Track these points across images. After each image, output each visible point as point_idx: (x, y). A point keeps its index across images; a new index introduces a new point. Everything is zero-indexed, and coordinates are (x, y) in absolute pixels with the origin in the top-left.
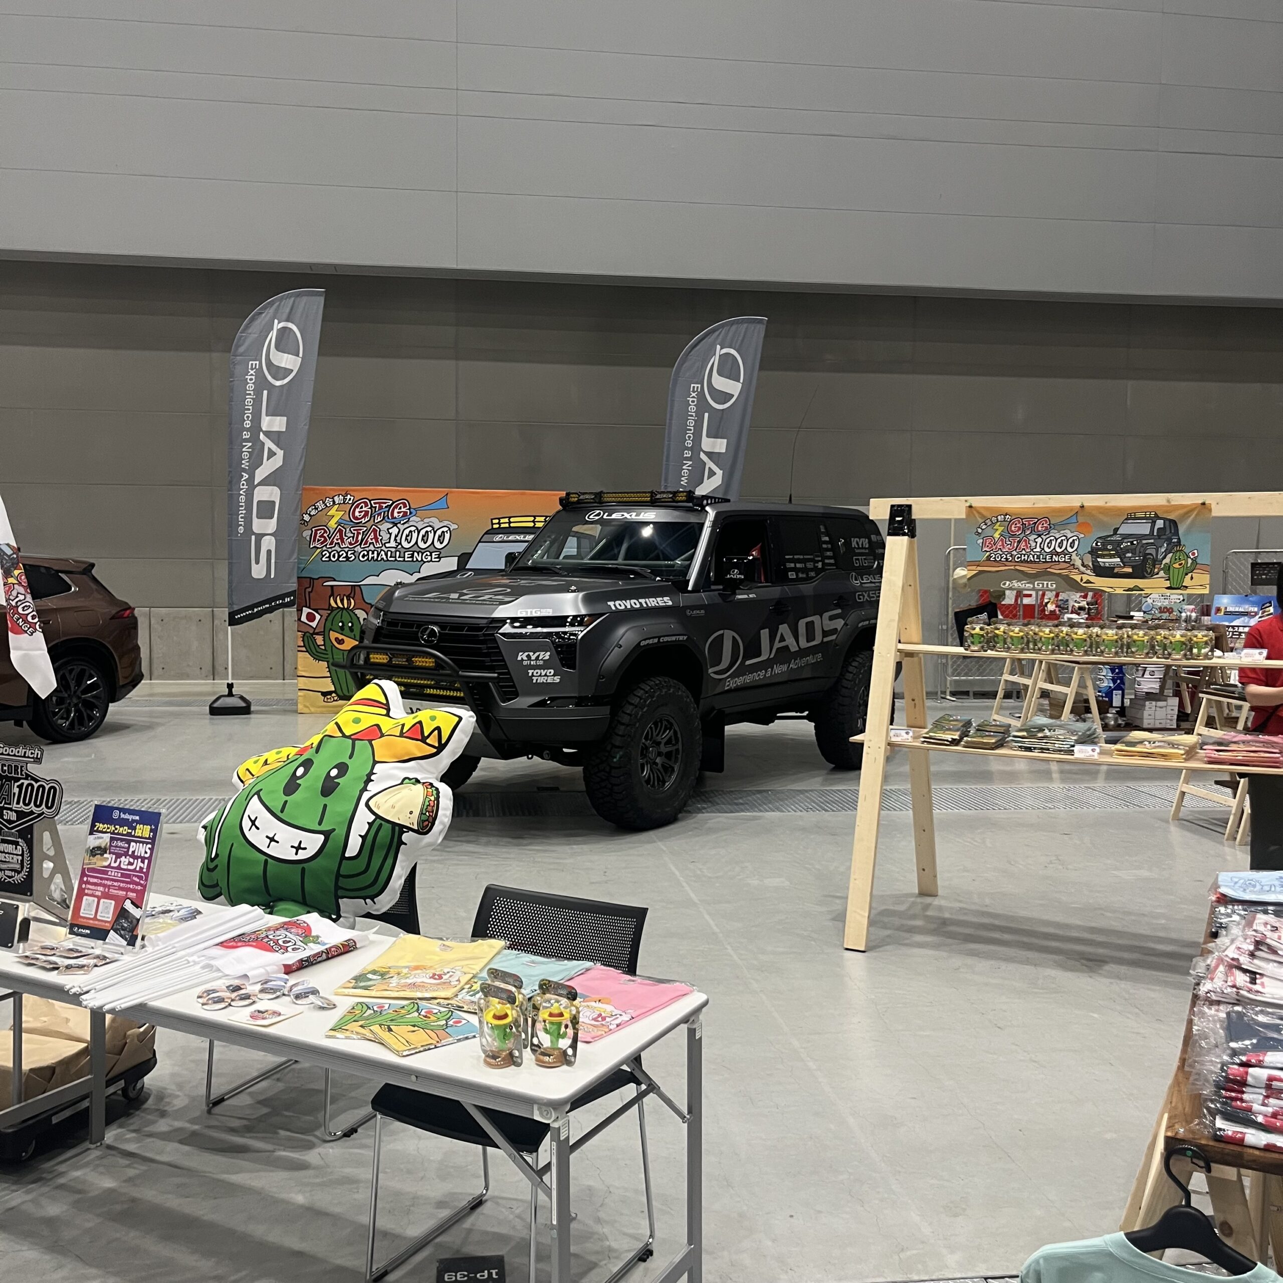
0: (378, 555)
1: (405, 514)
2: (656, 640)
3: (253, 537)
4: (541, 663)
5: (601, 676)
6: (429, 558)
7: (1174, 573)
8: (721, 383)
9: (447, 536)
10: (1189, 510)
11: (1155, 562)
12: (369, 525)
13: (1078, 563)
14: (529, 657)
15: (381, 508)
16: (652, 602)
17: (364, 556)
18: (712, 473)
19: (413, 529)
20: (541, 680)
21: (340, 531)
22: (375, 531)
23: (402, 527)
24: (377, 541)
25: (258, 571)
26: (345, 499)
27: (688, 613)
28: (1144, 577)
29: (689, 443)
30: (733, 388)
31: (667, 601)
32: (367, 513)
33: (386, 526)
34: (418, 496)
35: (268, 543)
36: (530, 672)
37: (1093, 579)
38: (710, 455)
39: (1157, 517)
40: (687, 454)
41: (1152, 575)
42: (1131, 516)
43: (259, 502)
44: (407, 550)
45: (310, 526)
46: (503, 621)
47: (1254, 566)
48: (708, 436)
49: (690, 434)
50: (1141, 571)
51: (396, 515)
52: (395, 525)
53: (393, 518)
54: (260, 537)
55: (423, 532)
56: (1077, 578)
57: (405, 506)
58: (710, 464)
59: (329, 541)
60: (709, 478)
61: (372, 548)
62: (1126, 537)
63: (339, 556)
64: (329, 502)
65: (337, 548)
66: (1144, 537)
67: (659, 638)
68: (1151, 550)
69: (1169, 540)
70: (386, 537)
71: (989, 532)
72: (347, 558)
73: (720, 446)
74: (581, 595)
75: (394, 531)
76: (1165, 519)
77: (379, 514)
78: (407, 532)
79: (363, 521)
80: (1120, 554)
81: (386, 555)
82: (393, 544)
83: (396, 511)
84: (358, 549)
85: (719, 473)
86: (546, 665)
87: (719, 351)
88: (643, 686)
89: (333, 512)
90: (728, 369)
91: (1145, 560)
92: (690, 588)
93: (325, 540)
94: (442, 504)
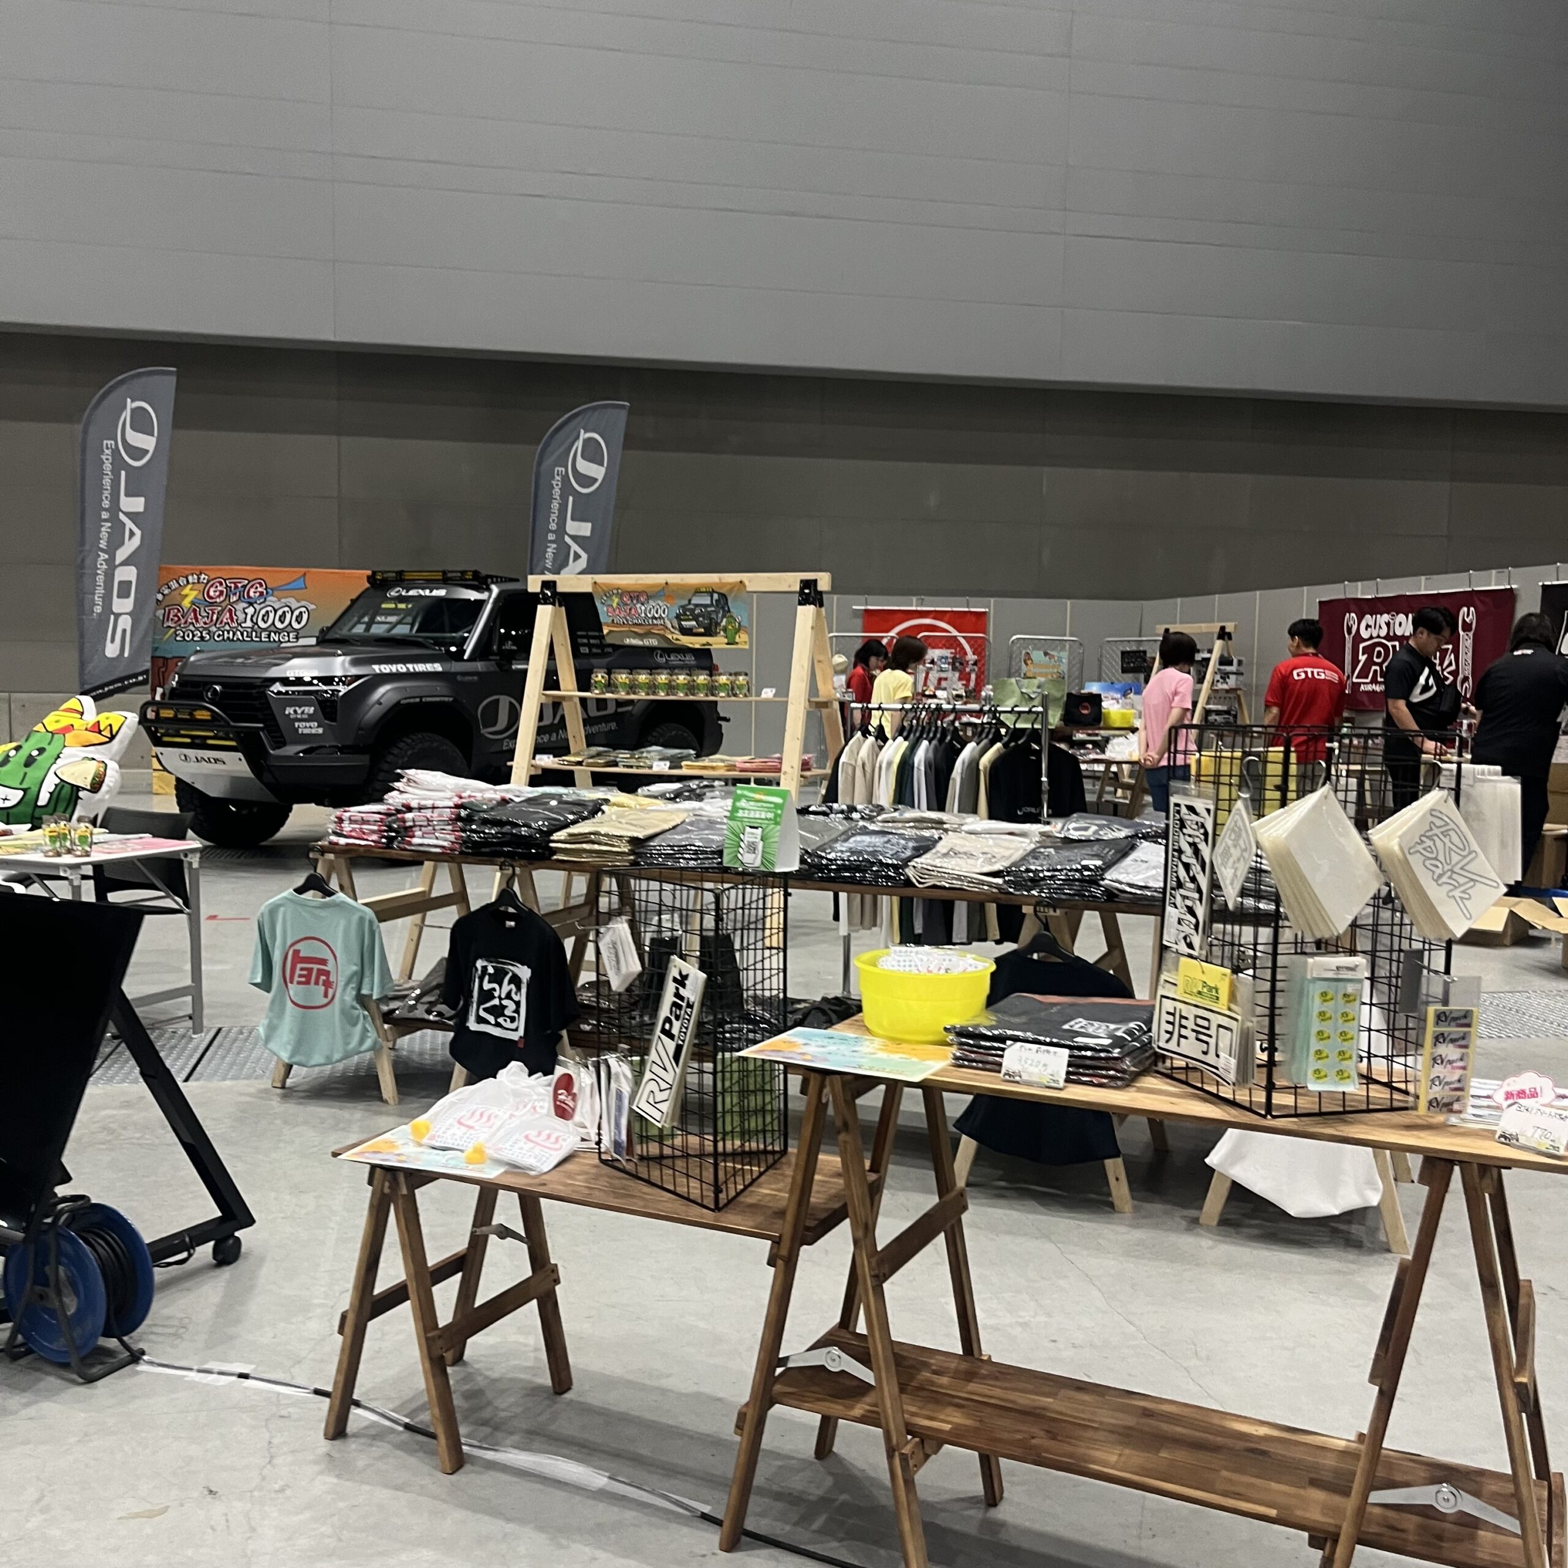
0: (234, 634)
1: (261, 593)
2: (418, 700)
3: (112, 617)
4: (305, 716)
5: (360, 729)
6: (287, 639)
7: (729, 633)
8: (586, 467)
9: (305, 616)
10: (733, 586)
11: (718, 624)
12: (224, 605)
13: (669, 626)
14: (295, 711)
15: (236, 587)
16: (420, 667)
17: (219, 636)
18: (577, 557)
19: (269, 609)
20: (306, 731)
21: (195, 611)
22: (230, 611)
23: (258, 607)
24: (232, 621)
25: (111, 650)
26: (199, 579)
27: (459, 678)
28: (711, 635)
29: (553, 526)
30: (597, 472)
31: (438, 667)
32: (221, 592)
33: (242, 605)
34: (276, 576)
35: (125, 623)
36: (296, 724)
37: (681, 637)
38: (573, 538)
39: (713, 591)
40: (551, 537)
41: (715, 634)
42: (698, 592)
43: (120, 583)
44: (264, 630)
45: (164, 604)
46: (273, 680)
47: (1123, 653)
48: (573, 519)
49: (554, 517)
50: (709, 632)
51: (252, 594)
52: (251, 604)
53: (249, 597)
54: (117, 616)
55: (280, 612)
56: (670, 637)
57: (261, 585)
58: (575, 547)
59: (183, 621)
60: (574, 560)
61: (227, 627)
62: (697, 605)
63: (194, 636)
64: (182, 581)
65: (191, 627)
66: (706, 606)
67: (421, 697)
68: (714, 616)
69: (723, 608)
70: (241, 616)
71: (609, 602)
72: (202, 638)
73: (585, 529)
74: (348, 658)
75: (250, 611)
76: (719, 593)
77: (235, 594)
78: (263, 612)
79: (218, 600)
80: (695, 619)
81: (242, 634)
82: (249, 624)
83: (252, 590)
84: (213, 629)
85: (584, 556)
86: (311, 718)
87: (584, 435)
88: (405, 739)
89: (186, 591)
90: (592, 453)
91: (711, 624)
92: (466, 657)
93: (179, 619)
94: (300, 584)
